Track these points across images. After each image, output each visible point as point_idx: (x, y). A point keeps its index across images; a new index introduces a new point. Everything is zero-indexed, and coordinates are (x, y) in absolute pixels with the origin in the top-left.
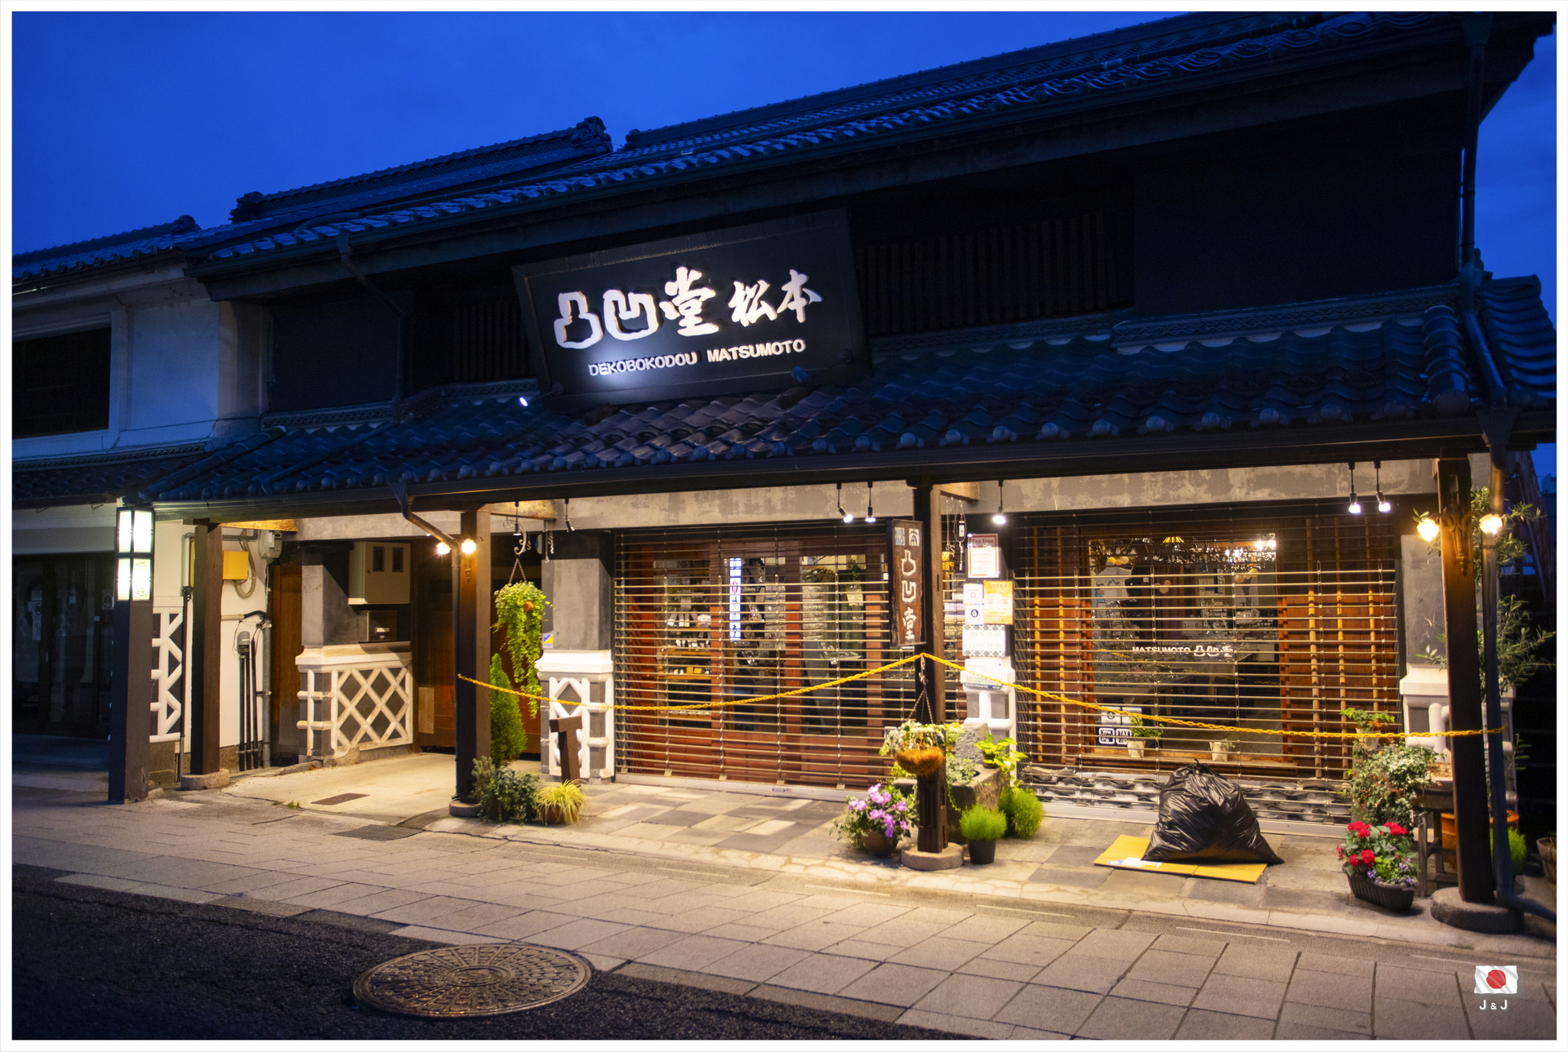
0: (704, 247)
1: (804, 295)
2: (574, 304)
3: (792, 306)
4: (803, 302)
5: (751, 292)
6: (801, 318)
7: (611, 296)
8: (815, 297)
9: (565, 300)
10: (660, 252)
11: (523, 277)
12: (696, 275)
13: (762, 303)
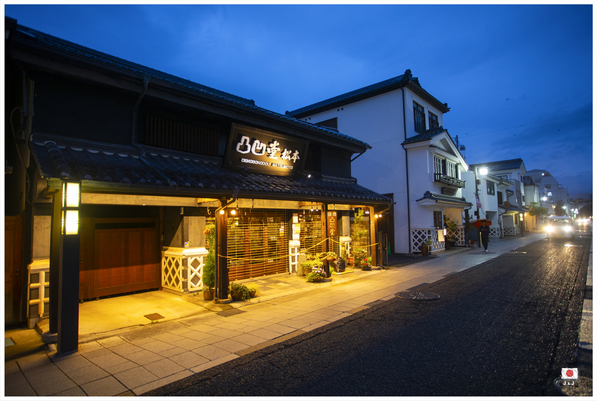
0: (283, 138)
1: (297, 157)
2: (246, 140)
3: (294, 159)
4: (296, 158)
5: (288, 152)
6: (294, 162)
7: (257, 142)
8: (299, 158)
9: (244, 138)
10: (273, 135)
11: (235, 127)
12: (278, 144)
13: (289, 156)
